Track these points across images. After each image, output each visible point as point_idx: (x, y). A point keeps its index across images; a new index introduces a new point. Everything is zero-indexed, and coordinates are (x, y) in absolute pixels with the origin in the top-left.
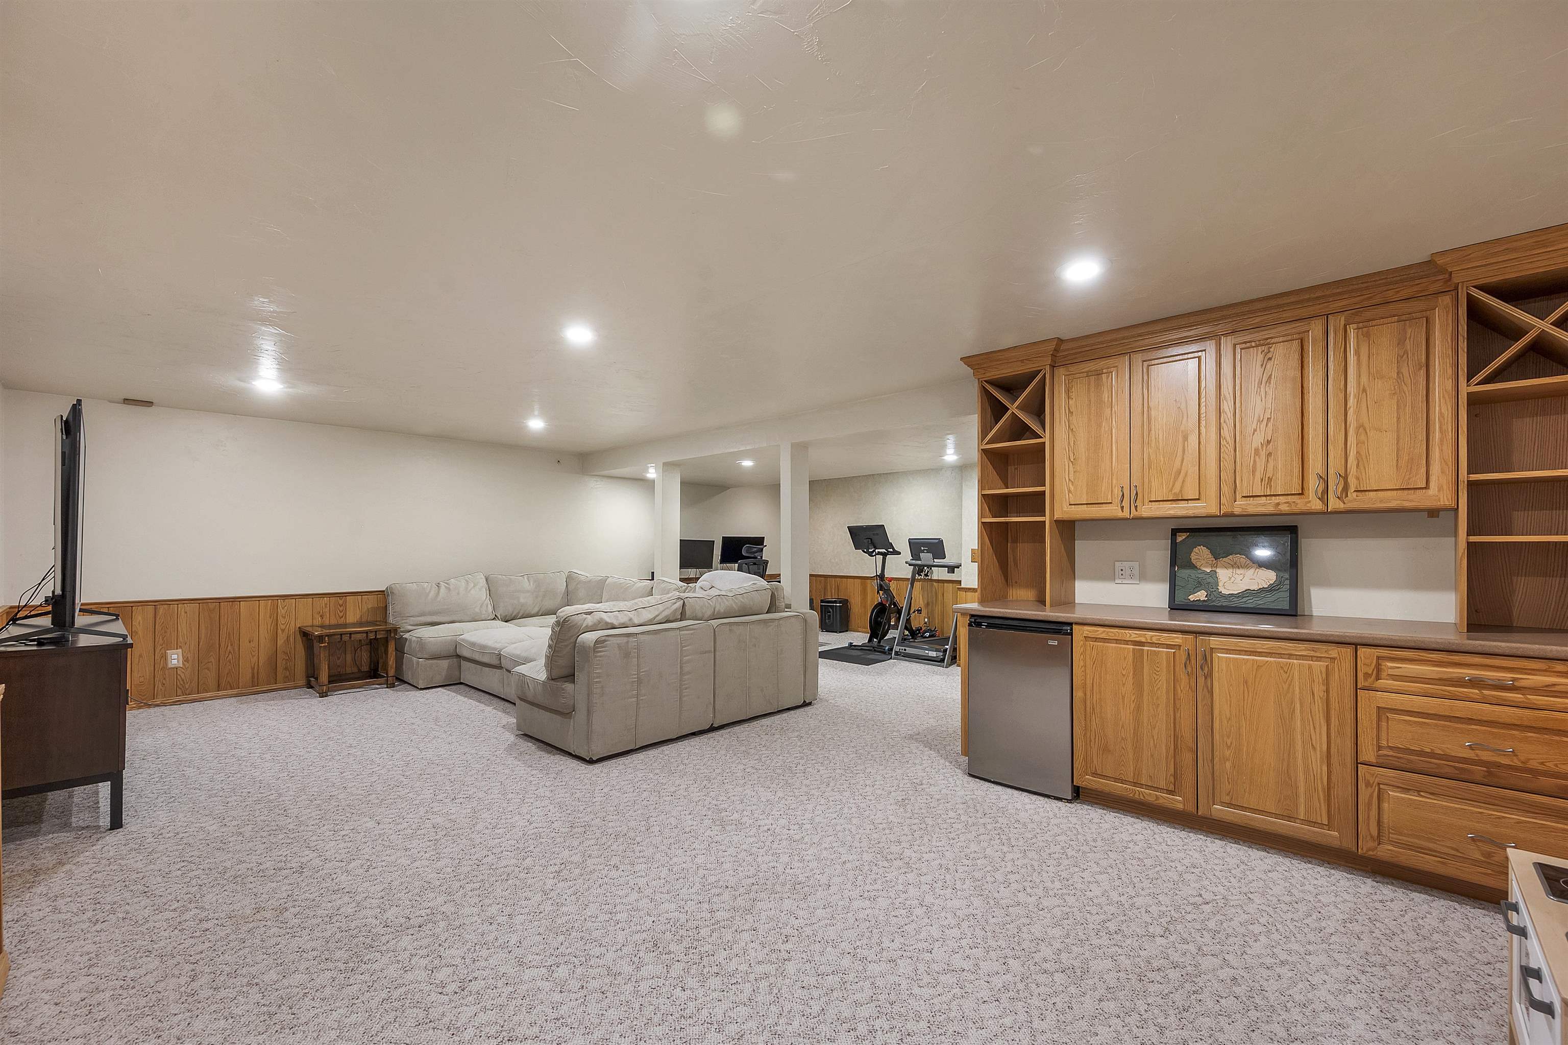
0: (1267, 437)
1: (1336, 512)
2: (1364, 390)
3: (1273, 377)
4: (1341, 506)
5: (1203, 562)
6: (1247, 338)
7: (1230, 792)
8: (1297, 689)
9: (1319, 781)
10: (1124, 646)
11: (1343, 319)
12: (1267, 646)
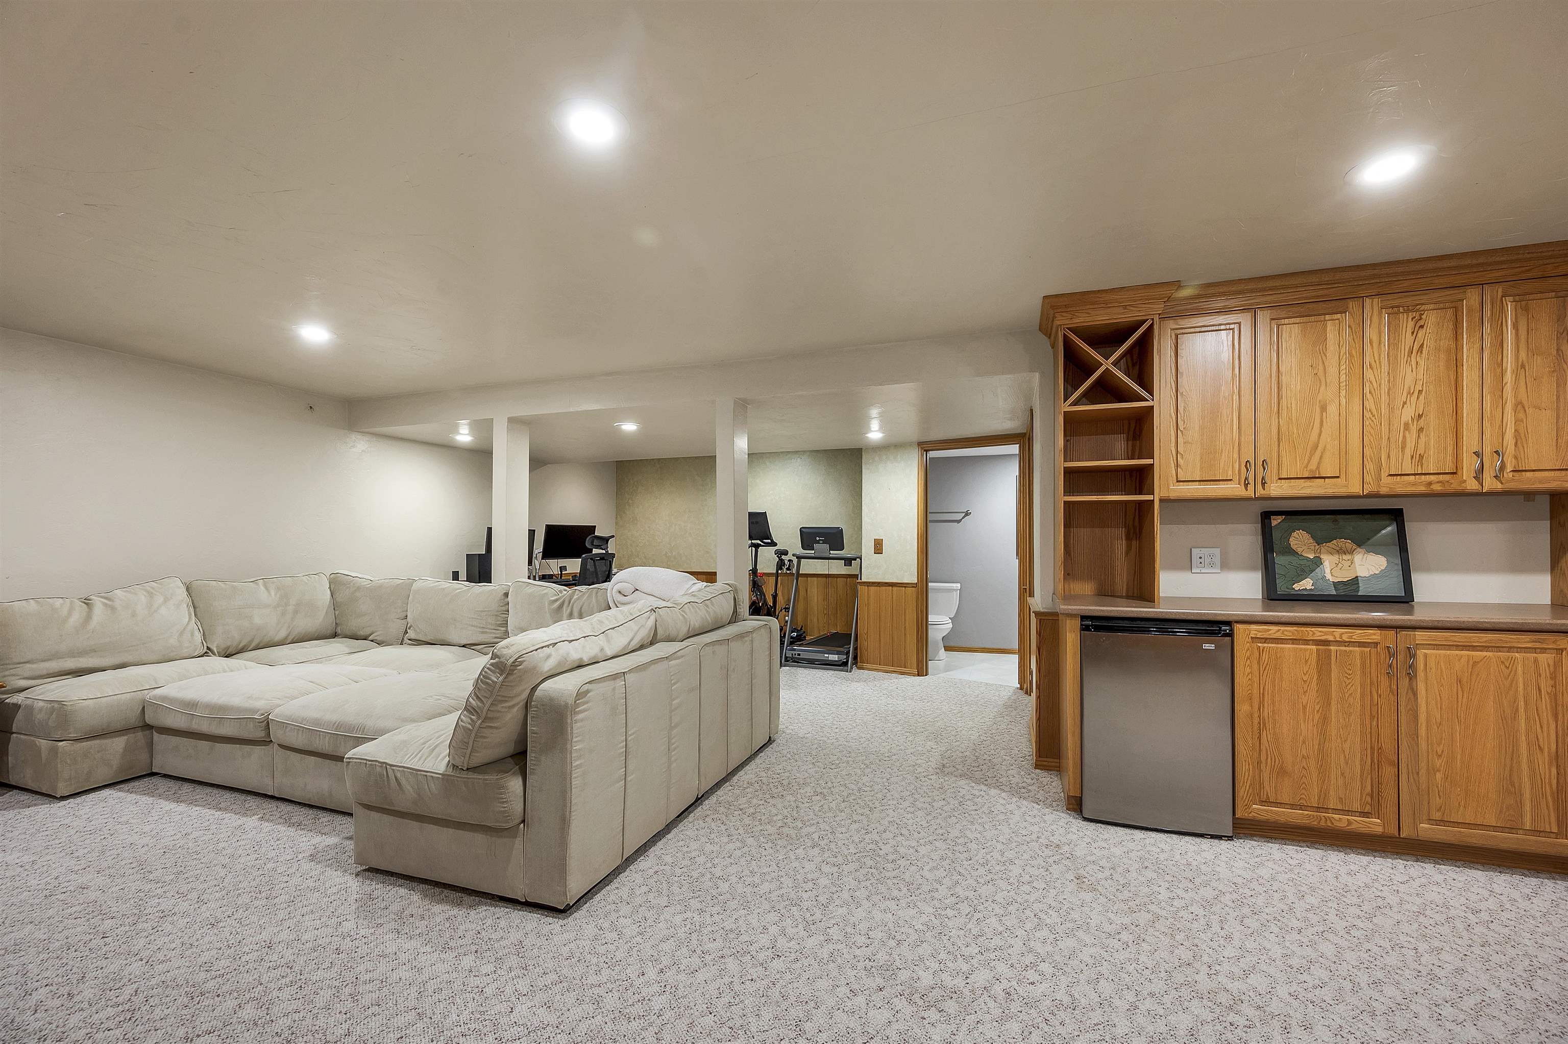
0: (1419, 410)
1: (1491, 494)
2: (1523, 366)
3: (1425, 346)
4: (1498, 486)
5: (1304, 547)
6: (1396, 303)
7: (1441, 807)
8: (1521, 685)
9: (1547, 785)
10: (1303, 646)
11: (1500, 290)
12: (1485, 639)
